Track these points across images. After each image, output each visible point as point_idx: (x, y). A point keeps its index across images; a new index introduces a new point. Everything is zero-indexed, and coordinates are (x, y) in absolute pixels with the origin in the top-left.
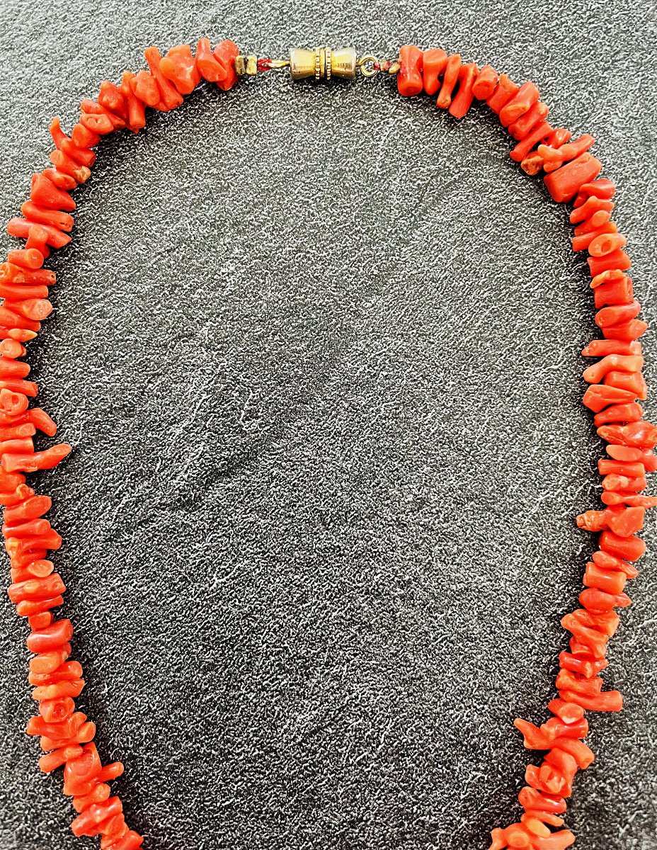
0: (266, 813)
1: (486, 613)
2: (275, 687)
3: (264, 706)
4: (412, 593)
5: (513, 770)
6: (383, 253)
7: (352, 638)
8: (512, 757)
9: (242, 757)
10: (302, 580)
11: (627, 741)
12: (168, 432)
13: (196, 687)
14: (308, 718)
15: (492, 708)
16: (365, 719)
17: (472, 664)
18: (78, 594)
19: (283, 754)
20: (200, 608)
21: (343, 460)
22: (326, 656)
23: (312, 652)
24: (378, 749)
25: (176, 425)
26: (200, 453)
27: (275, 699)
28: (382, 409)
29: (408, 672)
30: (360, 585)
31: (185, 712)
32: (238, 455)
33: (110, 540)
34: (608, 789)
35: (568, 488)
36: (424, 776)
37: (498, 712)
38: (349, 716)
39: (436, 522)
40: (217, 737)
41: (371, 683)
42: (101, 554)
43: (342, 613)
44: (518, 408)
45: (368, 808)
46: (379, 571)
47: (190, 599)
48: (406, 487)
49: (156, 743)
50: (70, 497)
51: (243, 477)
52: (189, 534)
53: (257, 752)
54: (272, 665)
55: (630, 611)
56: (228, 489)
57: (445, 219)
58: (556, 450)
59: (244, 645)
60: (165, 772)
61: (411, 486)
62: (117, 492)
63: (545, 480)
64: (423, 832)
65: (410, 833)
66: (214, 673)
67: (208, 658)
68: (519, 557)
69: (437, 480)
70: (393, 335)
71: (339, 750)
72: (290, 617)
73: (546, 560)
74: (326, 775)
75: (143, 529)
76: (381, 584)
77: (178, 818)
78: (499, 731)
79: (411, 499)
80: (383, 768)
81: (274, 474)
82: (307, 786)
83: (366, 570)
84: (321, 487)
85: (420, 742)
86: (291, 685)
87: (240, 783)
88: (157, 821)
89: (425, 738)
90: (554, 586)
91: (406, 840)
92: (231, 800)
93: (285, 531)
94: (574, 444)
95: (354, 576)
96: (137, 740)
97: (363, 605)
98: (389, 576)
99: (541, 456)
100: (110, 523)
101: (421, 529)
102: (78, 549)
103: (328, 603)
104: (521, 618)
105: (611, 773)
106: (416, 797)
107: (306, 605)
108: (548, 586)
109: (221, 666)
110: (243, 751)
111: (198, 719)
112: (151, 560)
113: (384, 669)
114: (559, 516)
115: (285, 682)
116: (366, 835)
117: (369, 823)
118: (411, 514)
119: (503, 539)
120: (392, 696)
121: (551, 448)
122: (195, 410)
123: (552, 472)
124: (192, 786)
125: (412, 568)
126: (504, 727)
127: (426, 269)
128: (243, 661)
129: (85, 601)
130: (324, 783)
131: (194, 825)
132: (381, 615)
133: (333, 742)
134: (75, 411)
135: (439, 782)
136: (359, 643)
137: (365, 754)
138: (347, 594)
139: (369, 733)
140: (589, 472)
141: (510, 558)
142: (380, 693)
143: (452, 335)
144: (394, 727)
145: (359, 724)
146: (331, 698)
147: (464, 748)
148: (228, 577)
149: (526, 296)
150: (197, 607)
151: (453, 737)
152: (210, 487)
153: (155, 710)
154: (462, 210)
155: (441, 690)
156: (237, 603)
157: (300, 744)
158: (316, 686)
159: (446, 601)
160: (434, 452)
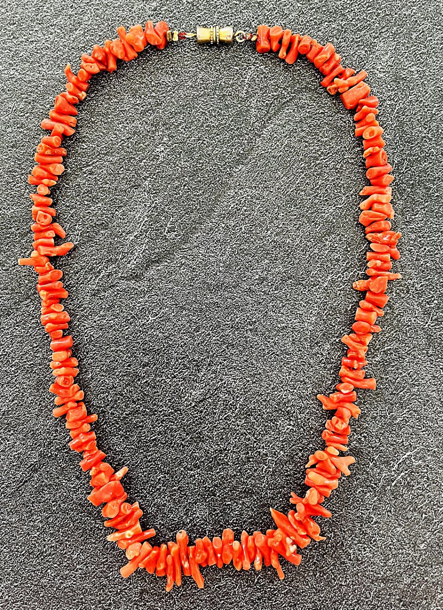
0: (175, 444)
1: (296, 340)
2: (181, 376)
3: (175, 386)
4: (257, 328)
5: (309, 426)
6: (246, 141)
7: (223, 351)
8: (309, 419)
9: (162, 413)
10: (197, 320)
11: (374, 413)
12: (126, 238)
13: (138, 375)
14: (199, 393)
15: (299, 391)
16: (229, 395)
17: (288, 367)
18: (76, 324)
19: (184, 412)
20: (141, 333)
21: (221, 255)
22: (209, 360)
23: (201, 358)
24: (236, 411)
25: (130, 235)
26: (143, 250)
27: (181, 382)
28: (243, 228)
29: (253, 370)
30: (228, 323)
31: (132, 388)
32: (164, 252)
33: (94, 295)
34: (363, 439)
35: (345, 273)
36: (260, 427)
37: (302, 394)
38: (220, 393)
39: (271, 290)
40: (149, 402)
41: (233, 376)
42: (89, 303)
43: (218, 338)
44: (318, 229)
45: (229, 443)
46: (239, 316)
47: (136, 328)
48: (255, 271)
49: (116, 404)
50: (73, 272)
51: (166, 264)
52: (136, 294)
53: (170, 411)
54: (180, 364)
55: (377, 342)
56: (158, 270)
57: (281, 123)
58: (339, 252)
59: (165, 353)
60: (121, 420)
61: (258, 271)
62: (98, 270)
63: (332, 269)
64: (259, 458)
65: (252, 458)
66: (148, 368)
67: (146, 360)
68: (316, 310)
69: (272, 267)
70: (250, 187)
71: (215, 411)
72: (190, 339)
73: (331, 312)
74: (207, 424)
75: (112, 290)
76: (240, 323)
77: (127, 446)
78: (303, 404)
79: (257, 278)
80: (238, 422)
81: (183, 262)
82: (197, 430)
83: (232, 315)
84: (208, 270)
85: (259, 408)
86: (190, 375)
87: (161, 427)
88: (115, 446)
89: (262, 406)
90: (335, 326)
91: (250, 461)
92: (156, 436)
93: (189, 293)
94: (349, 249)
95: (225, 318)
96: (106, 403)
97: (229, 334)
98: (244, 319)
99: (330, 256)
100: (95, 286)
101: (263, 294)
102: (77, 299)
103: (211, 332)
104: (316, 343)
105: (364, 430)
106: (256, 438)
107: (199, 333)
108: (331, 327)
109: (152, 364)
110: (163, 410)
111: (139, 392)
112: (116, 306)
113: (240, 368)
114: (338, 288)
115: (187, 373)
116: (228, 458)
117: (230, 452)
118: (257, 286)
119: (307, 300)
120: (244, 383)
121: (336, 251)
122: (141, 227)
123: (336, 264)
124: (135, 428)
125: (257, 315)
126: (305, 402)
127: (270, 150)
128: (164, 361)
129: (80, 327)
130: (206, 428)
131: (135, 449)
132: (239, 339)
133: (211, 407)
134: (76, 225)
135: (269, 430)
136: (227, 354)
137: (229, 414)
138: (221, 328)
139: (231, 402)
140: (357, 265)
141: (311, 311)
142: (238, 381)
143: (283, 187)
144: (244, 400)
145: (226, 398)
146: (211, 383)
147: (282, 413)
148: (157, 317)
149: (325, 166)
150: (140, 332)
151: (277, 406)
152: (148, 269)
153: (116, 387)
154: (290, 118)
155: (271, 381)
156: (161, 331)
157: (193, 407)
158: (203, 376)
159: (275, 333)
160: (271, 252)
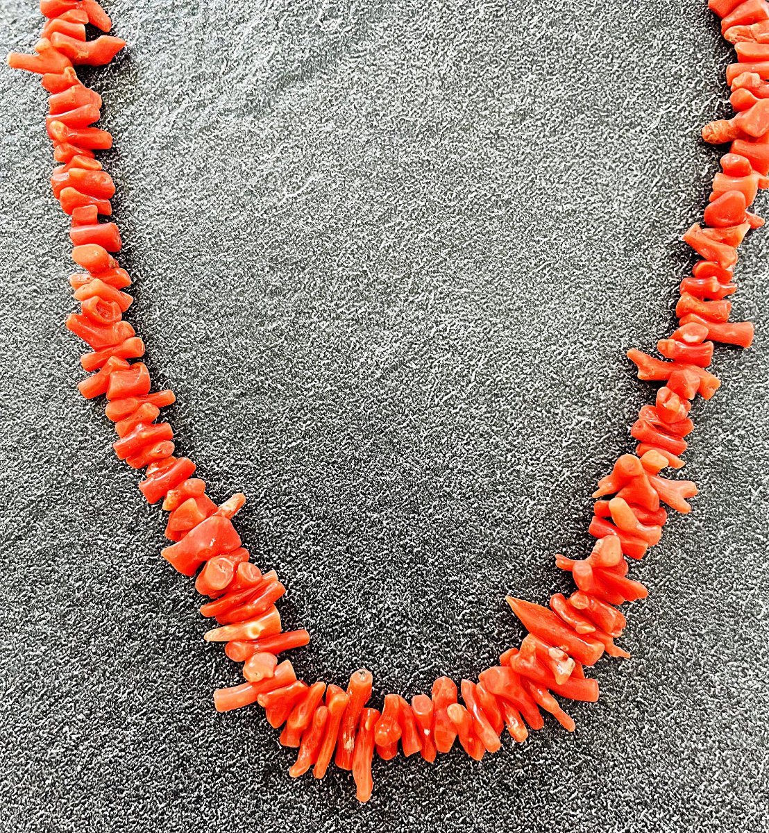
0: (338, 457)
1: (596, 238)
2: (352, 316)
3: (339, 337)
4: (512, 213)
5: (624, 416)
7: (441, 262)
8: (623, 400)
9: (311, 393)
10: (385, 197)
11: (758, 387)
12: (236, 32)
13: (260, 314)
14: (389, 352)
15: (601, 344)
16: (453, 355)
17: (579, 295)
18: (129, 207)
19: (359, 391)
20: (267, 225)
21: (435, 65)
22: (410, 281)
23: (395, 277)
24: (468, 388)
25: (244, 25)
26: (270, 55)
27: (351, 329)
28: (481, 11)
29: (505, 302)
30: (452, 204)
31: (248, 341)
32: (314, 57)
33: (166, 147)
34: (737, 442)
35: (693, 103)
36: (520, 420)
37: (608, 349)
38: (435, 350)
39: (541, 136)
40: (283, 369)
41: (462, 313)
42: (156, 163)
43: (431, 235)
44: (636, 15)
45: (455, 455)
46: (474, 189)
47: (256, 215)
48: (507, 96)
49: (214, 374)
50: (122, 101)
51: (319, 82)
52: (256, 144)
53: (329, 388)
54: (348, 291)
55: (763, 241)
56: (303, 94)
58: (679, 61)
59: (317, 268)
60: (224, 407)
61: (513, 96)
62: (176, 96)
63: (667, 93)
64: (518, 484)
65: (503, 483)
66: (281, 298)
67: (275, 280)
68: (636, 176)
69: (543, 89)
71: (424, 388)
72: (370, 237)
73: (666, 181)
74: (407, 416)
75: (204, 137)
76: (476, 204)
77: (236, 461)
78: (610, 371)
79: (512, 110)
80: (472, 410)
81: (355, 79)
82: (385, 428)
83: (459, 188)
84: (409, 95)
85: (517, 381)
86: (370, 314)
87: (309, 422)
88: (212, 463)
89: (523, 376)
90: (675, 209)
91: (498, 491)
92: (299, 441)
93: (367, 142)
94: (699, 56)
95: (445, 194)
96: (191, 371)
97: (454, 226)
98: (486, 195)
99: (662, 67)
100: (168, 129)
101: (524, 143)
102: (130, 156)
103: (415, 223)
104: (637, 245)
105: (740, 423)
106: (510, 443)
107: (389, 225)
108: (668, 210)
109: (290, 290)
110: (314, 386)
111: (262, 348)
112: (213, 171)
113: (477, 298)
114: (682, 133)
115: (363, 309)
116: (453, 485)
117: (456, 471)
118: (512, 126)
119: (618, 156)
120: (485, 329)
121: (673, 59)
122: (267, 8)
123: (675, 84)
124: (253, 424)
125: (512, 186)
126: (614, 366)
128: (315, 285)
129: (136, 215)
130: (405, 424)
131: (255, 468)
132: (475, 237)
133: (416, 379)
134: (132, 9)
135: (538, 427)
136: (449, 268)
137: (453, 393)
138: (437, 214)
139: (458, 369)
140: (716, 86)
141: (625, 177)
142: (472, 324)
144: (487, 363)
145: (447, 359)
146: (416, 329)
147: (567, 389)
148: (300, 192)
150: (264, 224)
151: (555, 376)
152: (282, 93)
153: (213, 338)
155: (543, 323)
156: (310, 221)
157: (378, 380)
158: (398, 315)
159: (551, 224)
160: (540, 59)
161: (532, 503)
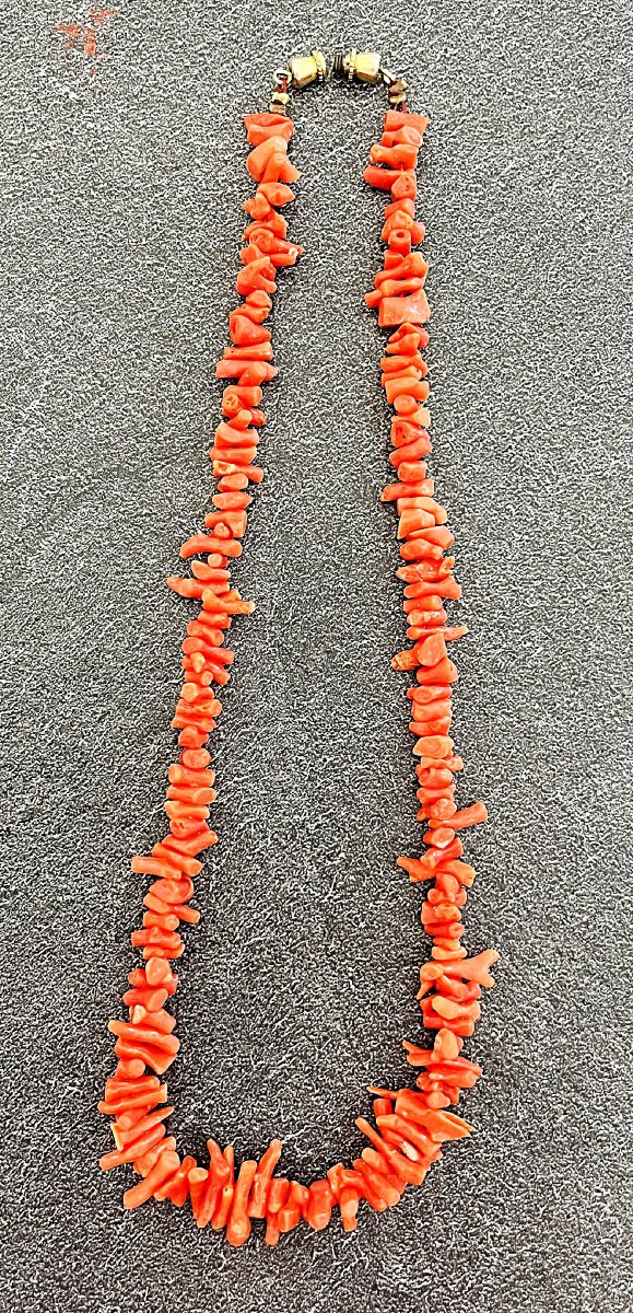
6: (9, 561)
17: (74, 977)
39: (47, 833)
48: (19, 796)
57: (73, 530)
69: (50, 790)
70: (15, 644)
101: (32, 839)
127: (52, 578)
143: (74, 645)
147: (61, 1062)
149: (150, 609)
151: (50, 1050)
154: (90, 522)
155: (41, 1003)
159: (52, 912)
160: (49, 763)
161: (26, 1165)
